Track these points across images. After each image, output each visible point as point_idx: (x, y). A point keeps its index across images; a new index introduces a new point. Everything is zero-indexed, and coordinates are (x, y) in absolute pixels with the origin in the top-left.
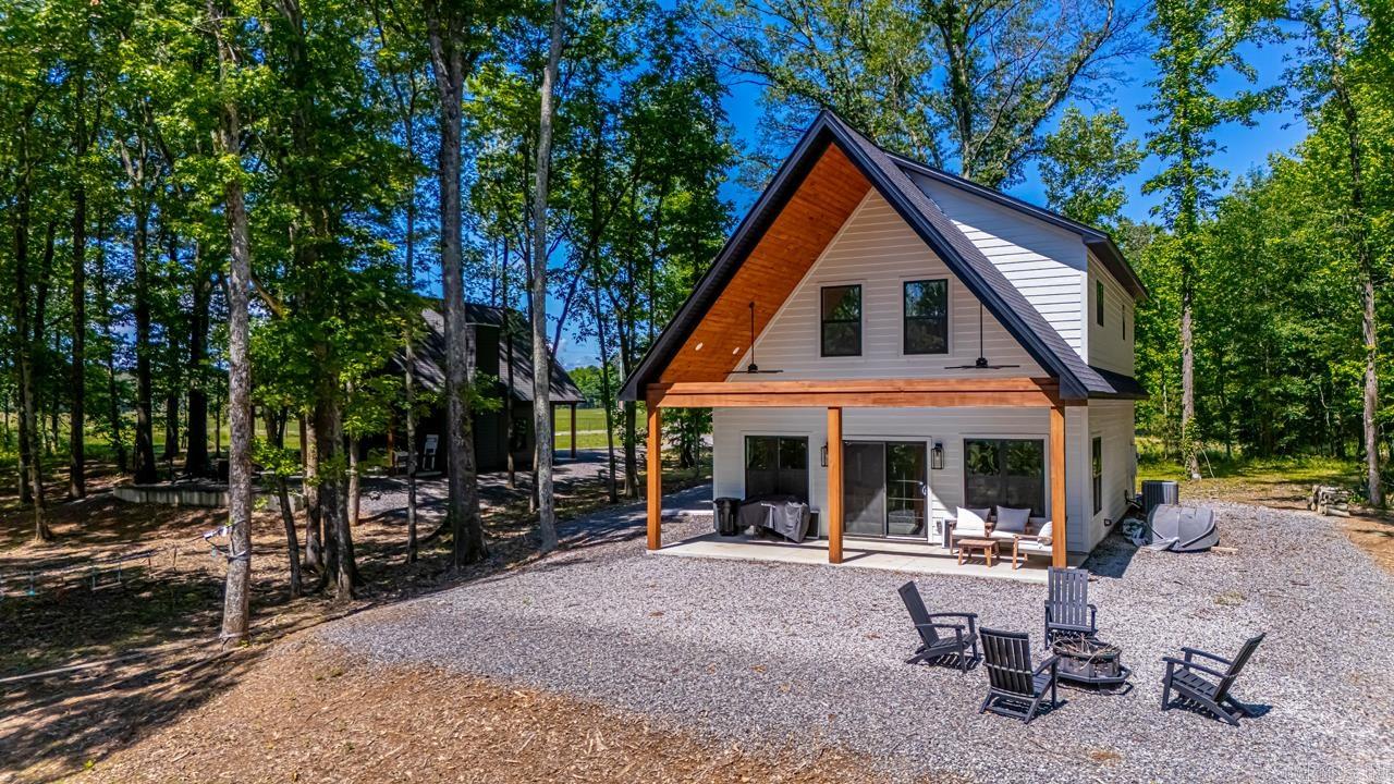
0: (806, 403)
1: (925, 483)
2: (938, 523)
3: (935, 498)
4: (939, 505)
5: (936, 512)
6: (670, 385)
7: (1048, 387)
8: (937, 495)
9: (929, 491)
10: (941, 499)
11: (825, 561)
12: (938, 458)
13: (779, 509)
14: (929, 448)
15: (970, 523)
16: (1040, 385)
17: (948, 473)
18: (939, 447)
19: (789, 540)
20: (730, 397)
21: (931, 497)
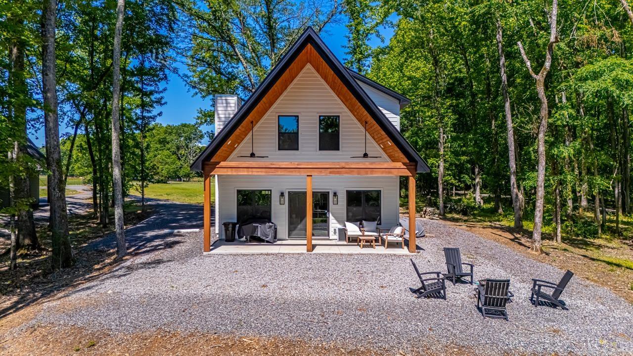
0: (296, 173)
1: (329, 211)
2: (335, 230)
3: (333, 218)
4: (335, 221)
5: (334, 224)
6: (219, 163)
7: (409, 167)
8: (334, 216)
9: (330, 215)
10: (336, 218)
11: (305, 251)
12: (335, 199)
13: (263, 226)
14: (331, 196)
15: (353, 229)
16: (406, 166)
17: (338, 207)
18: (335, 194)
19: (267, 242)
20: (254, 170)
21: (331, 218)
